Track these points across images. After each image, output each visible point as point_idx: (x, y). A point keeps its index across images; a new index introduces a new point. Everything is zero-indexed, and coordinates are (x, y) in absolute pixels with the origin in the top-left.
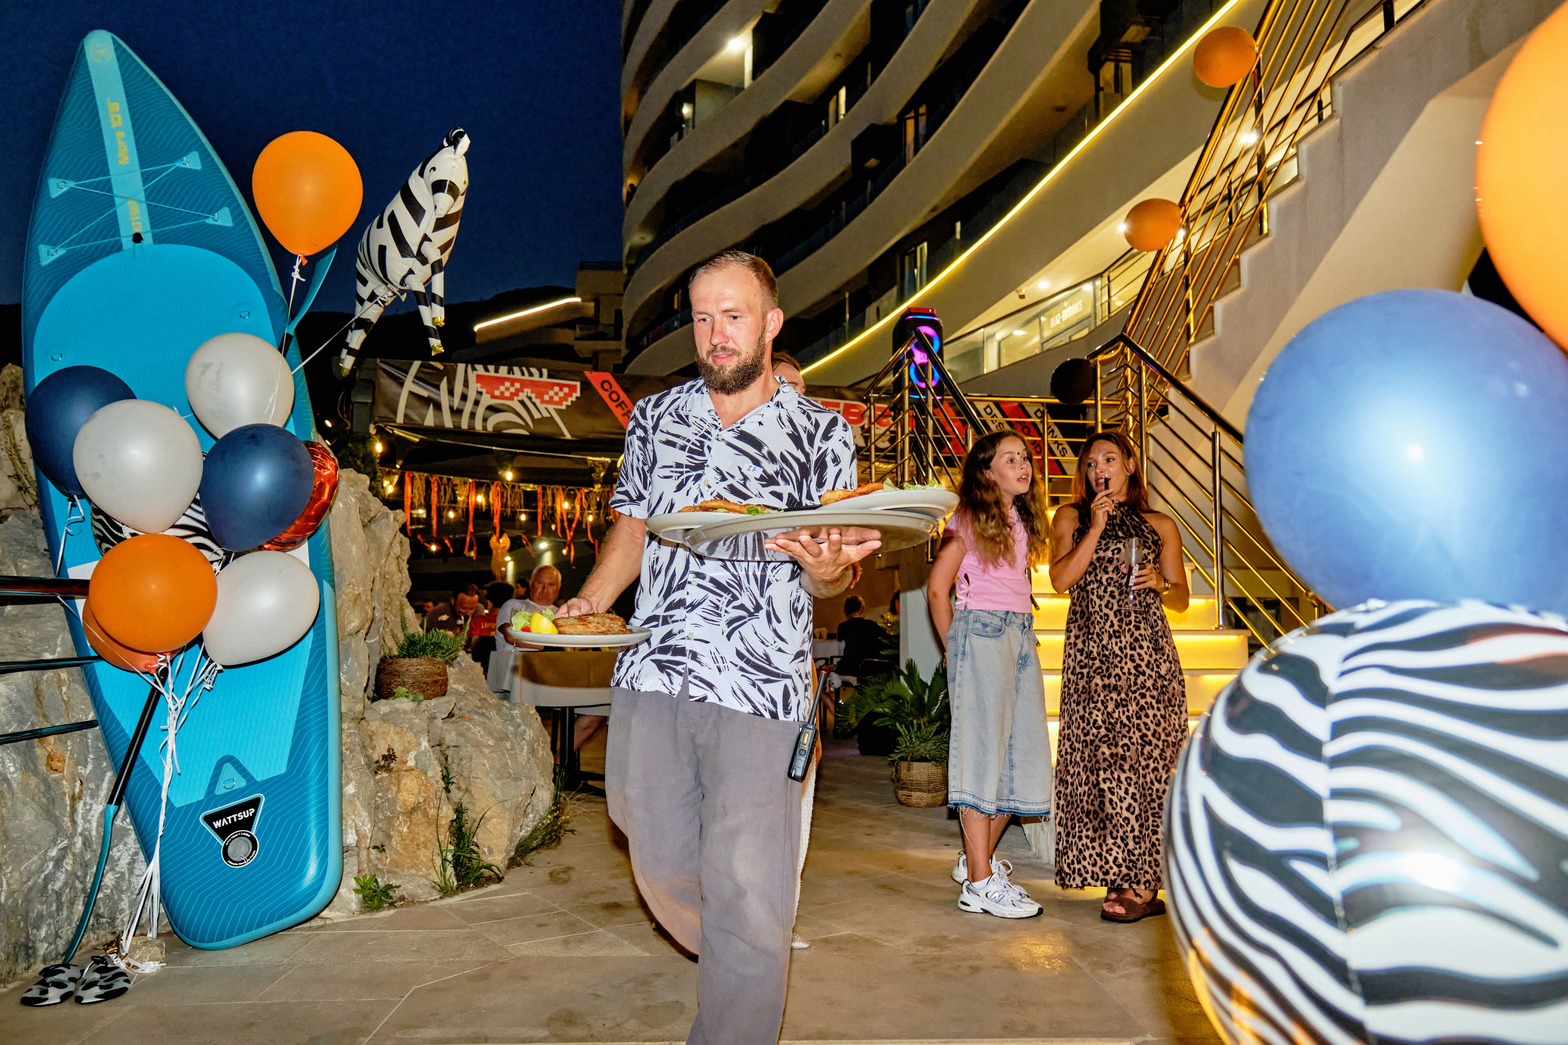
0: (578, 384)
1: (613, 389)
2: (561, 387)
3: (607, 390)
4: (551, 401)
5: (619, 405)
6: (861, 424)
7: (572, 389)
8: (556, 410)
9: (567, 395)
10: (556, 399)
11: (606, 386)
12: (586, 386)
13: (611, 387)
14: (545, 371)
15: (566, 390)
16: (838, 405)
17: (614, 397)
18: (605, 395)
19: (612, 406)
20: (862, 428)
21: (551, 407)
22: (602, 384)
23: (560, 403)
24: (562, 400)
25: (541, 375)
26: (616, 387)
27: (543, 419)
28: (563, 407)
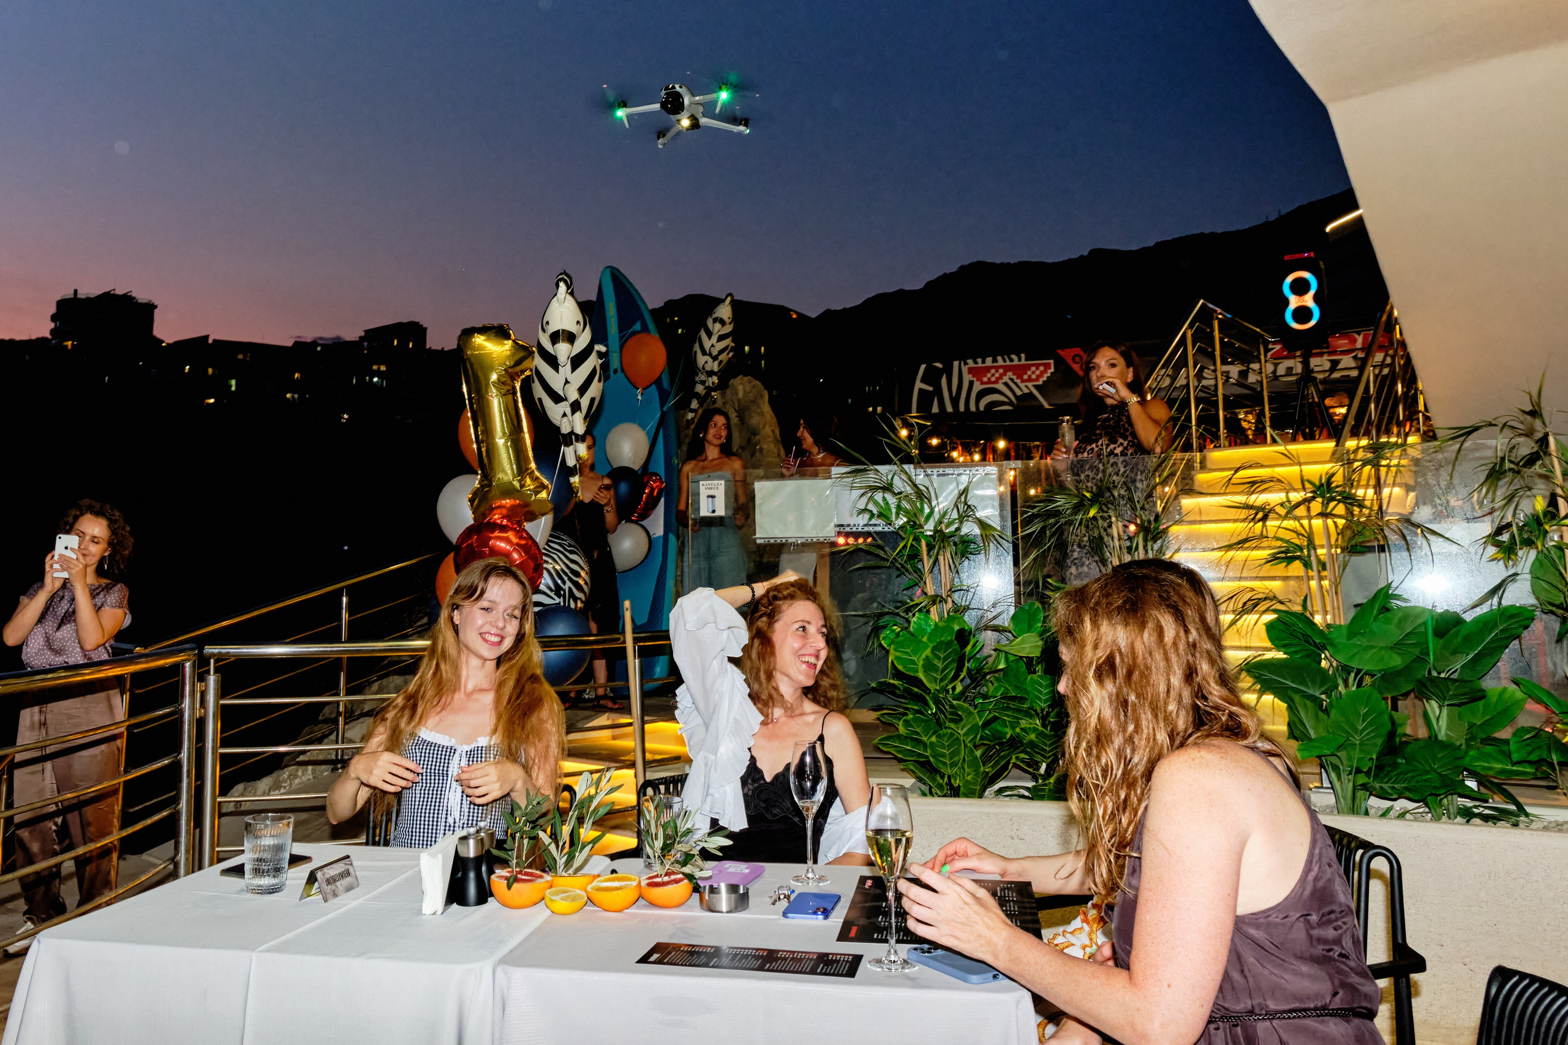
0: (1052, 362)
2: (1037, 366)
4: (1030, 380)
7: (1047, 366)
8: (1035, 386)
9: (1042, 373)
10: (1034, 377)
11: (1077, 359)
12: (1060, 363)
14: (1023, 356)
15: (1042, 368)
21: (1030, 385)
22: (1074, 358)
23: (1037, 379)
24: (1038, 377)
25: (1020, 360)
27: (1024, 395)
28: (1040, 383)
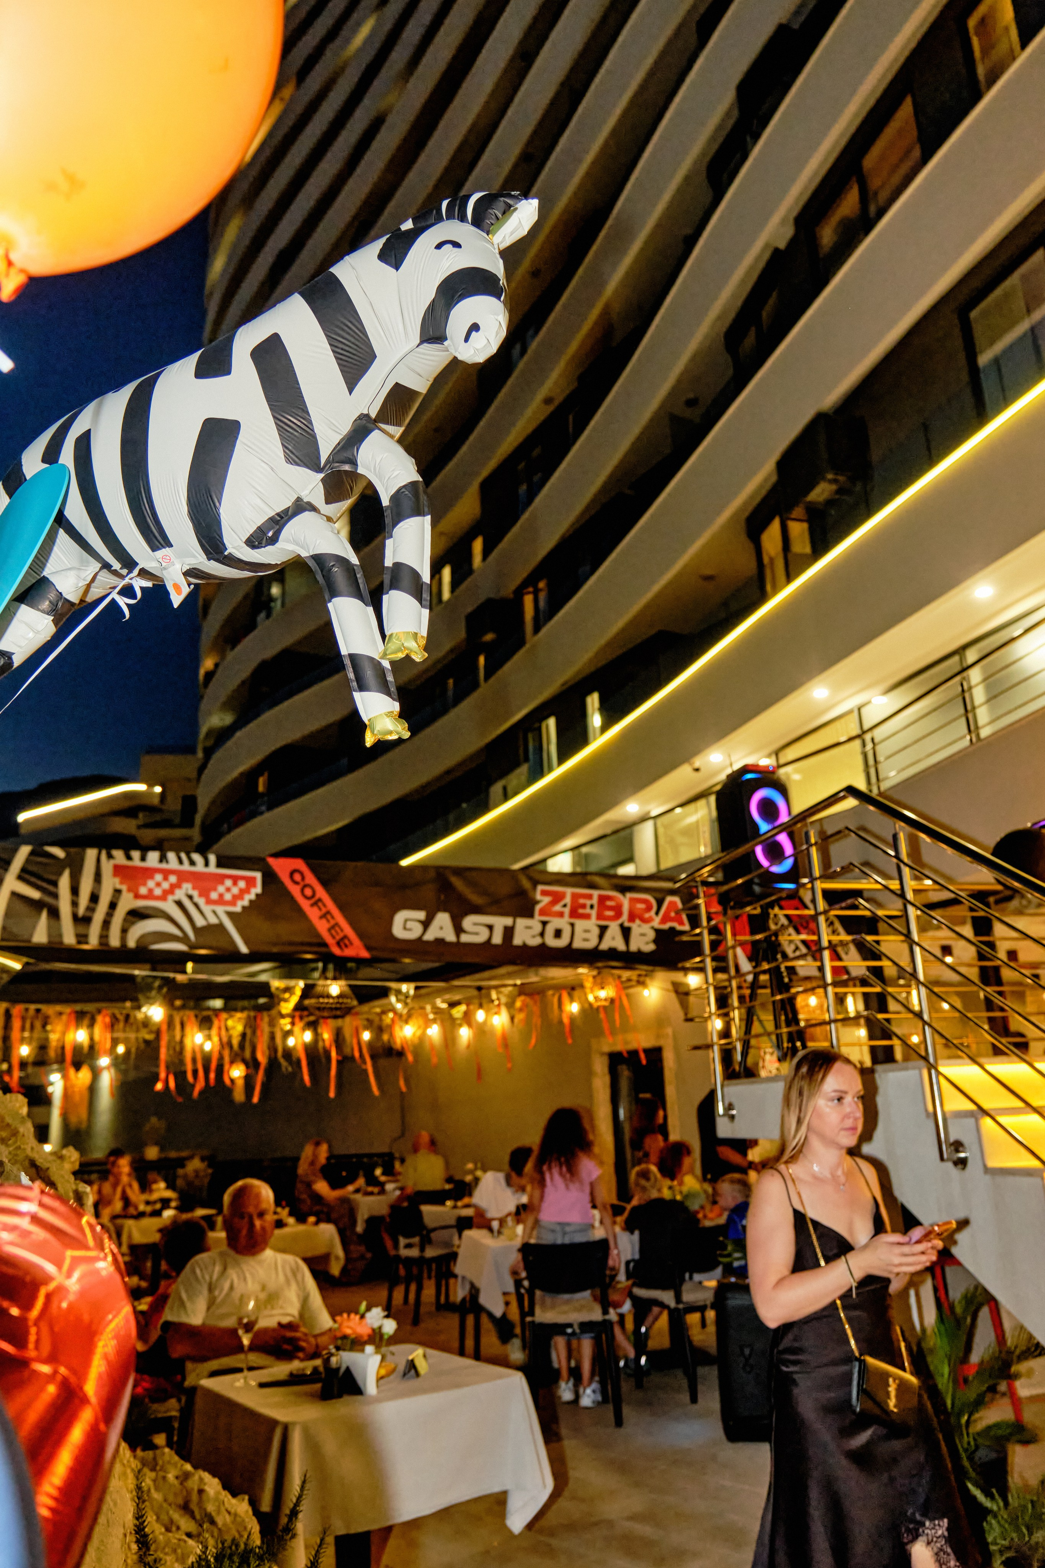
0: (258, 875)
1: (307, 881)
2: (235, 879)
3: (297, 883)
4: (221, 901)
5: (315, 904)
6: (620, 921)
7: (251, 882)
8: (230, 915)
9: (243, 892)
10: (228, 897)
11: (297, 877)
12: (270, 878)
13: (303, 878)
14: (212, 858)
15: (242, 884)
16: (590, 897)
17: (308, 892)
18: (295, 890)
19: (305, 904)
20: (622, 926)
21: (221, 910)
22: (291, 874)
23: (233, 903)
24: (236, 898)
25: (207, 864)
26: (310, 879)
27: (209, 928)
28: (238, 909)
